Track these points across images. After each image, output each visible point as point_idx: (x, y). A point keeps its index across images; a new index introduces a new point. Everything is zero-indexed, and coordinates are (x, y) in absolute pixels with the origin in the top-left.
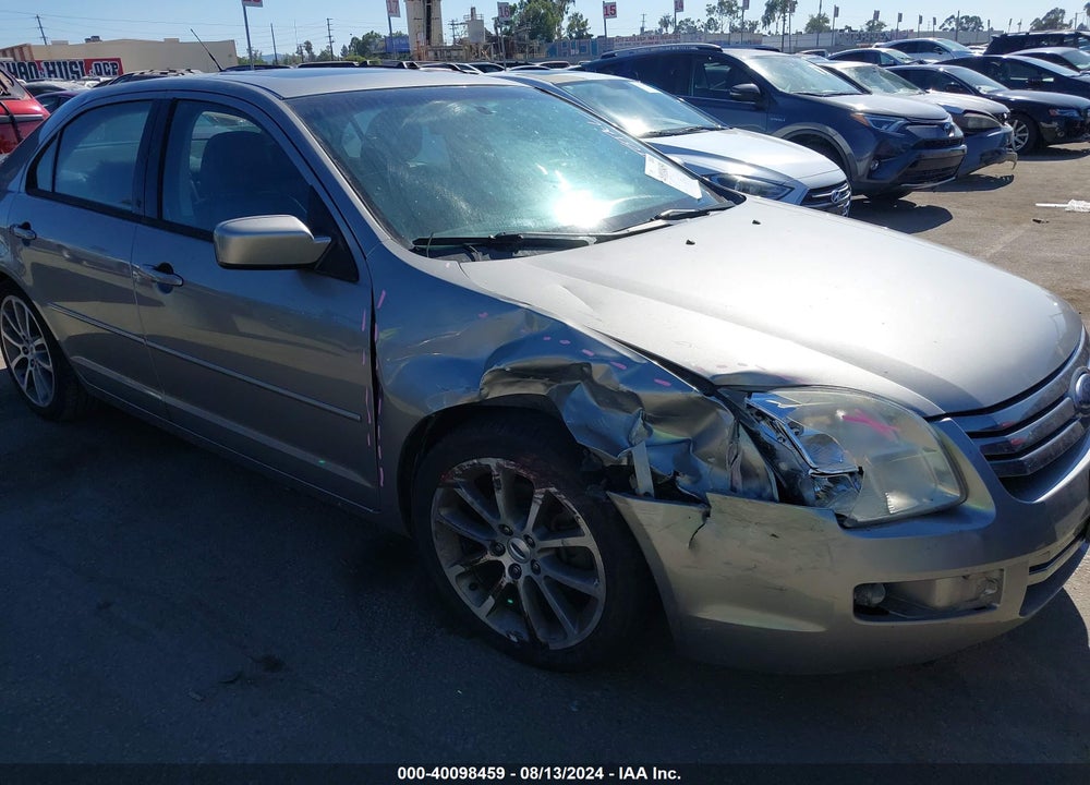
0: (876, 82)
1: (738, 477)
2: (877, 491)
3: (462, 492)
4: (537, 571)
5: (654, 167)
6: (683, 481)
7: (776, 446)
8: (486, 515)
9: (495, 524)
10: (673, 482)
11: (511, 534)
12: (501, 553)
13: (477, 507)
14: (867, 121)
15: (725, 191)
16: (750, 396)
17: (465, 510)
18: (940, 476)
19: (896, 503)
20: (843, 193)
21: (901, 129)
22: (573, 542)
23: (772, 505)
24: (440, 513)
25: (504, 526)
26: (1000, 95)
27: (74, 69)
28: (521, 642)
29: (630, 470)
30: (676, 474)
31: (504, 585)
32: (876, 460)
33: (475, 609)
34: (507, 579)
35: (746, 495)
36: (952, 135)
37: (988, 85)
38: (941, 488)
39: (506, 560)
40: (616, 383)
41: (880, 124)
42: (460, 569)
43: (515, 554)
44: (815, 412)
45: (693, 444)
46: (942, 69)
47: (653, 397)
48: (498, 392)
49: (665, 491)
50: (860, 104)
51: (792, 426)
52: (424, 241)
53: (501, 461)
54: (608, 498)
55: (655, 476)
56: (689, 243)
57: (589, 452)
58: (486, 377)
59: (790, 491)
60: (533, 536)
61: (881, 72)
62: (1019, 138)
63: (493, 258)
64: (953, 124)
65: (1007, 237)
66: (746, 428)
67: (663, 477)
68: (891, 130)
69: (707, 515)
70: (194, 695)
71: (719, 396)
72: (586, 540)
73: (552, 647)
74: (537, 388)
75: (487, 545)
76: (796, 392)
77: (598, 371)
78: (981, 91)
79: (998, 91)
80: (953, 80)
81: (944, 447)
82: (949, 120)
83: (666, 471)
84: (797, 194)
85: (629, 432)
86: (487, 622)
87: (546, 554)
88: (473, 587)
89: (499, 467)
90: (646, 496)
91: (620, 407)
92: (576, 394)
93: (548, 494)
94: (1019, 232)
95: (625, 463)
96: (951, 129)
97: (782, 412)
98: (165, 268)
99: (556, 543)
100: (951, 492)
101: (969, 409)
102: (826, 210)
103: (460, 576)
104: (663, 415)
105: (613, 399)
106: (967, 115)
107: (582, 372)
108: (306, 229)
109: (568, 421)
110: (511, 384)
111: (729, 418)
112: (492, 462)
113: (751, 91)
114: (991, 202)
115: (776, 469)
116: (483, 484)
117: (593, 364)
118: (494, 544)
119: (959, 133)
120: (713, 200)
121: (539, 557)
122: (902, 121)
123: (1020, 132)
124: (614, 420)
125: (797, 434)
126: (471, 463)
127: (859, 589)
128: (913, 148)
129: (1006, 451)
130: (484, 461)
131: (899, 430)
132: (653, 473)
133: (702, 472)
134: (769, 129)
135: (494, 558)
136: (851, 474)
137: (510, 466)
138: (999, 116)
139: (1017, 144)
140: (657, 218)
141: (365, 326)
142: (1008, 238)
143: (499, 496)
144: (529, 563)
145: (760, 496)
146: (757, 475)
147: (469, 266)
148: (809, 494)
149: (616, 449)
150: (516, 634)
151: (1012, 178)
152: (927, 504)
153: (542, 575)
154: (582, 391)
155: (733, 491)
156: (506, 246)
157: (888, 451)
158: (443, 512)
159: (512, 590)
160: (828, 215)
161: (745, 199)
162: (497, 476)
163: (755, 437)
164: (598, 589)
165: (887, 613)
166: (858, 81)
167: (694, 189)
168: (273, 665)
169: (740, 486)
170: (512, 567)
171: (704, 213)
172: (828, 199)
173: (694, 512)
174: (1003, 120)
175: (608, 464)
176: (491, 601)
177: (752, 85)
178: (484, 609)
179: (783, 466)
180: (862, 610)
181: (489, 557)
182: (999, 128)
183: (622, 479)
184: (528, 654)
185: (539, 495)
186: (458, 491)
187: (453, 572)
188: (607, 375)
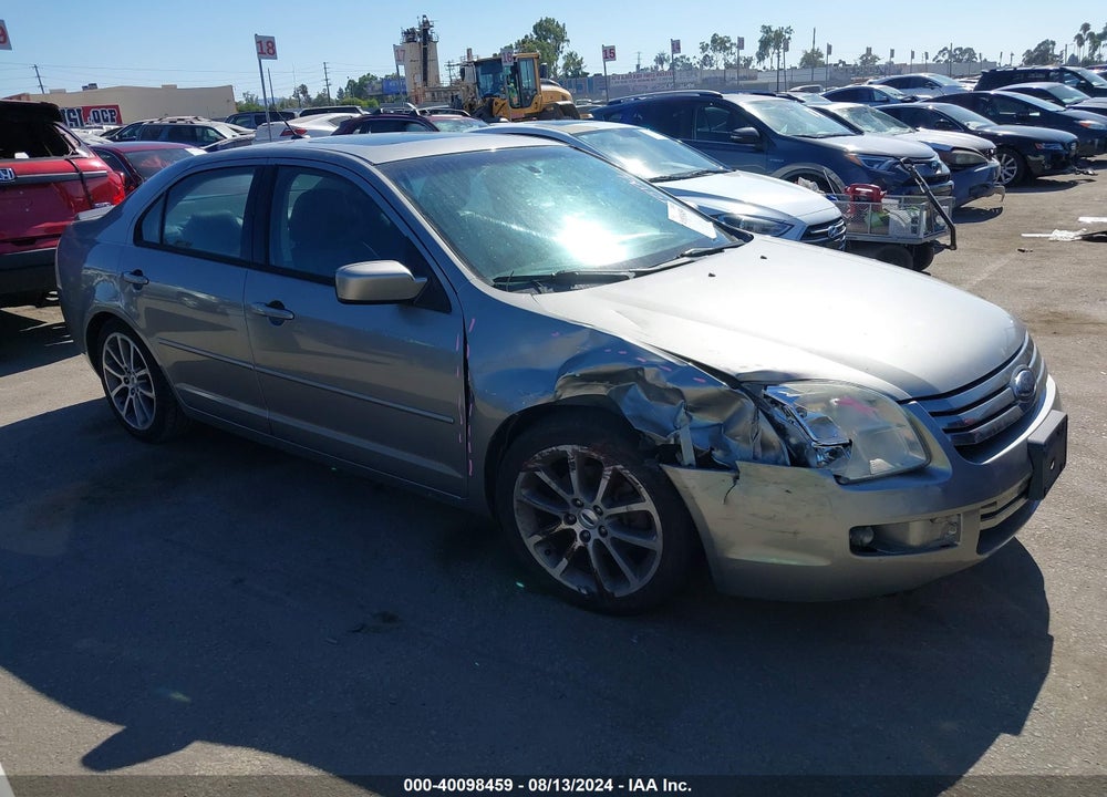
0: (868, 122)
1: (759, 450)
2: (864, 457)
3: (542, 476)
4: (604, 535)
5: (675, 212)
6: (718, 454)
7: (787, 426)
8: (561, 492)
9: (568, 498)
10: (709, 456)
11: (582, 506)
12: (574, 522)
13: (554, 486)
14: (859, 161)
15: (735, 231)
16: (765, 389)
17: (542, 490)
18: (911, 445)
19: (879, 465)
20: (840, 229)
21: (891, 168)
22: (636, 507)
23: (785, 468)
24: (520, 492)
25: (576, 500)
26: (987, 130)
27: (72, 117)
28: (590, 593)
29: (678, 447)
30: (712, 449)
31: (576, 547)
32: (860, 433)
33: (549, 570)
34: (579, 543)
35: (764, 462)
36: (938, 172)
37: (976, 121)
38: (911, 454)
39: (578, 528)
40: (664, 382)
41: (871, 163)
42: (538, 538)
43: (586, 523)
44: (817, 400)
45: (724, 427)
46: (931, 106)
47: (692, 392)
48: (568, 394)
49: (704, 462)
50: (851, 145)
51: (799, 410)
52: (504, 279)
53: (576, 447)
54: (661, 469)
55: (696, 451)
56: (711, 275)
57: (644, 435)
58: (560, 382)
59: (799, 457)
60: (602, 506)
61: (873, 112)
62: (1009, 171)
63: (556, 291)
64: (940, 161)
65: (992, 266)
66: (763, 412)
67: (702, 452)
68: (882, 169)
69: (736, 478)
70: (332, 641)
71: (743, 389)
72: (647, 505)
73: (617, 595)
74: (600, 390)
75: (562, 516)
76: (801, 385)
77: (650, 374)
78: (970, 127)
79: (985, 127)
80: (942, 117)
81: (912, 423)
82: (936, 158)
83: (704, 447)
84: (797, 231)
85: (675, 420)
86: (560, 579)
87: (611, 520)
88: (548, 553)
89: (574, 452)
90: (690, 466)
91: (667, 401)
92: (631, 392)
93: (614, 470)
94: (1003, 261)
95: (672, 442)
96: (938, 166)
97: (791, 400)
98: (277, 305)
99: (622, 509)
100: (920, 457)
101: (931, 394)
102: (823, 244)
103: (538, 544)
104: (701, 405)
105: (660, 394)
106: (955, 152)
107: (636, 375)
108: (407, 271)
109: (627, 413)
110: (579, 387)
111: (751, 405)
112: (568, 448)
113: (749, 135)
114: (979, 233)
115: (787, 443)
116: (560, 467)
117: (646, 369)
118: (568, 515)
119: (945, 169)
120: (726, 239)
121: (606, 523)
122: (891, 161)
123: (1009, 166)
124: (662, 411)
125: (802, 416)
126: (550, 450)
127: (853, 531)
128: (903, 185)
129: (959, 427)
130: (562, 448)
131: (877, 410)
132: (695, 449)
133: (731, 447)
134: (768, 169)
135: (568, 527)
136: (845, 445)
137: (584, 450)
138: (985, 152)
139: (1006, 177)
140: (683, 256)
141: (458, 347)
142: (994, 266)
143: (574, 475)
144: (596, 529)
145: (776, 462)
146: (774, 447)
147: (538, 297)
148: (812, 461)
149: (665, 433)
150: (586, 588)
151: (1001, 209)
152: (899, 467)
153: (608, 537)
154: (638, 391)
155: (755, 459)
156: (564, 281)
157: (870, 427)
158: (524, 492)
159: (583, 550)
160: (825, 249)
161: (752, 237)
162: (572, 459)
163: (770, 419)
164: (656, 544)
165: (876, 551)
166: (851, 121)
167: (709, 230)
168: (389, 618)
169: (760, 456)
170: (582, 534)
171: (720, 250)
172: (825, 234)
173: (727, 476)
174: (990, 156)
175: (659, 444)
176: (564, 562)
177: (752, 129)
178: (557, 571)
179: (793, 441)
180: (856, 548)
181: (563, 526)
182: (986, 164)
183: (672, 454)
184: (597, 604)
185: (608, 472)
186: (538, 473)
187: (531, 541)
188: (657, 376)
